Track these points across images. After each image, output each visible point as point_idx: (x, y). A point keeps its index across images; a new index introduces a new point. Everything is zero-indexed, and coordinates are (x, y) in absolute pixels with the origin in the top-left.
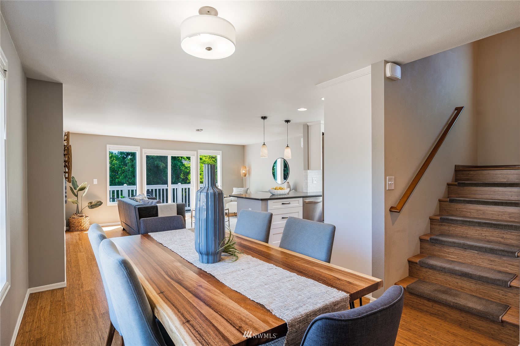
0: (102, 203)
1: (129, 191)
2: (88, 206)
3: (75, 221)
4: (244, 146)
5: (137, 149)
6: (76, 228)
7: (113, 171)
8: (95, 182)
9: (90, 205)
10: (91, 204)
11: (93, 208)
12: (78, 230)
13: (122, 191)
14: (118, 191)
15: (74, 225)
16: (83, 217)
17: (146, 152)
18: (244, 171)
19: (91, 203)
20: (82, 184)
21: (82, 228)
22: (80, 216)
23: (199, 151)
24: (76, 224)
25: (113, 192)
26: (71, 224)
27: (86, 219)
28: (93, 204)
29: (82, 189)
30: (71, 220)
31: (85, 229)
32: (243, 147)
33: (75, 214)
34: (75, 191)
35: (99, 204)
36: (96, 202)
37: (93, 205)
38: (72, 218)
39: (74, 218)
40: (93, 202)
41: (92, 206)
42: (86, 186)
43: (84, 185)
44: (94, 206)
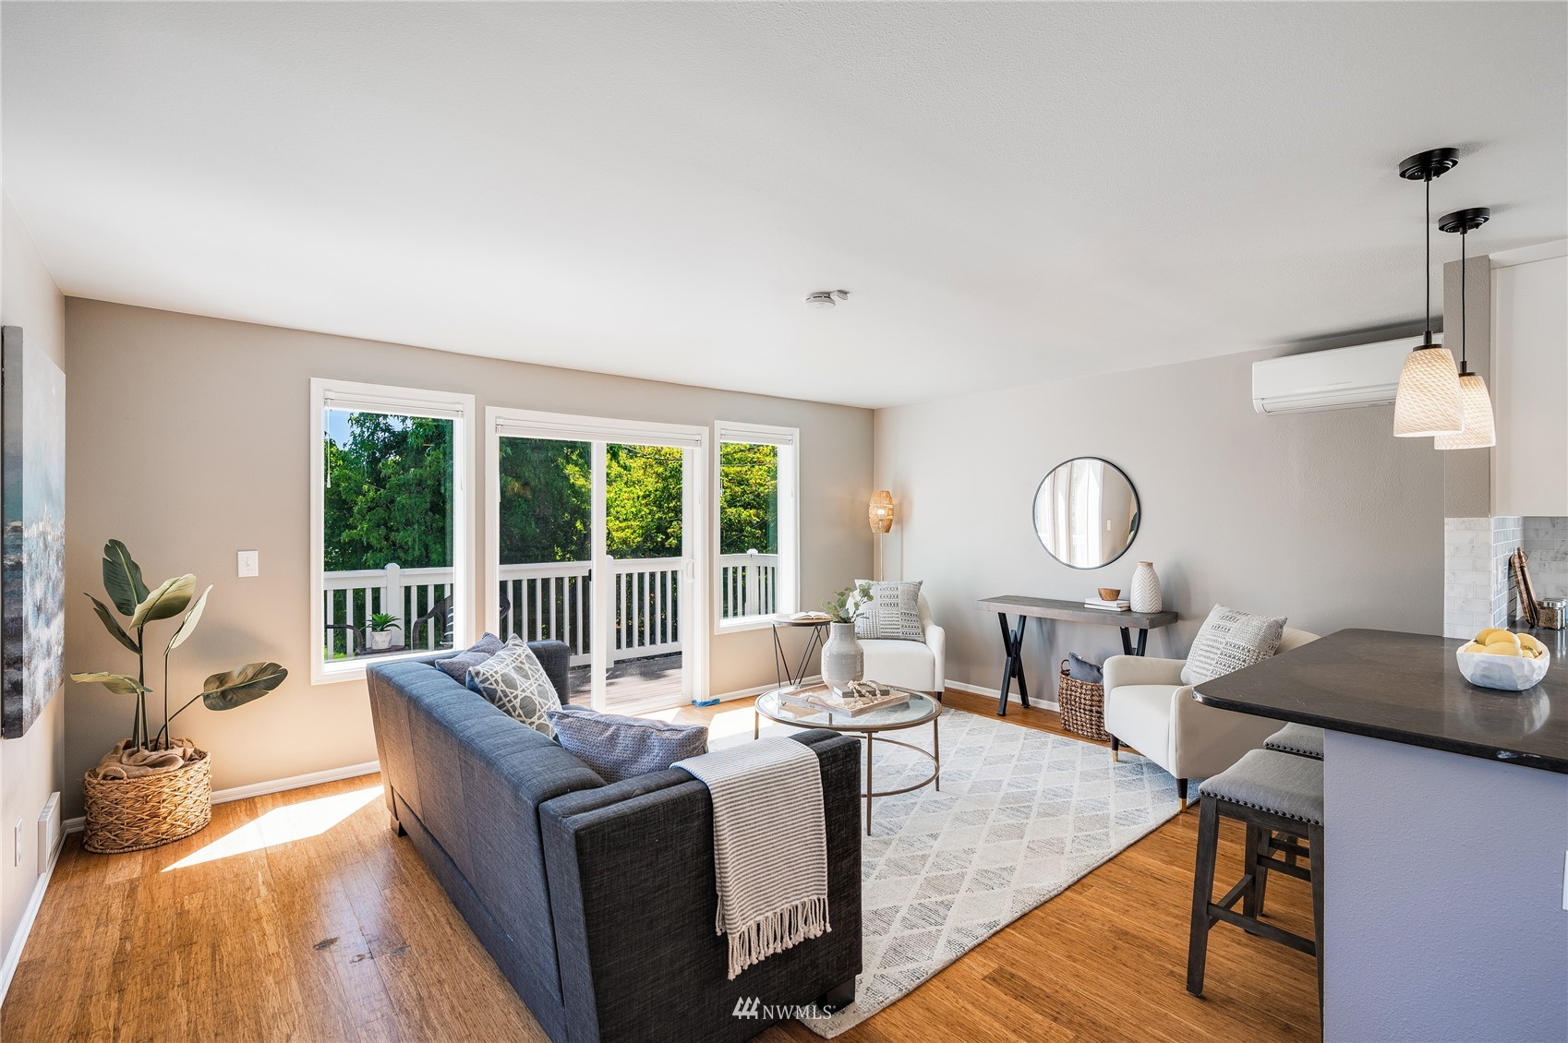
0: (285, 673)
1: (408, 589)
2: (206, 697)
3: (118, 795)
4: (873, 410)
5: (459, 407)
6: (127, 835)
7: (338, 505)
8: (249, 564)
9: (214, 689)
10: (222, 684)
11: (236, 704)
12: (135, 844)
13: (376, 591)
14: (359, 594)
15: (110, 814)
16: (172, 768)
17: (500, 421)
18: (881, 512)
19: (221, 679)
20: (166, 584)
21: (165, 827)
22: (154, 765)
23: (718, 424)
24: (126, 812)
25: (340, 596)
26: (95, 808)
27: (191, 773)
28: (235, 680)
29: (171, 609)
30: (97, 788)
31: (180, 830)
32: (870, 418)
33: (128, 746)
34: (129, 624)
35: (268, 678)
36: (250, 673)
37: (235, 689)
38: (105, 778)
39: (114, 778)
40: (235, 674)
41: (226, 695)
42: (189, 592)
43: (179, 589)
44: (241, 694)
